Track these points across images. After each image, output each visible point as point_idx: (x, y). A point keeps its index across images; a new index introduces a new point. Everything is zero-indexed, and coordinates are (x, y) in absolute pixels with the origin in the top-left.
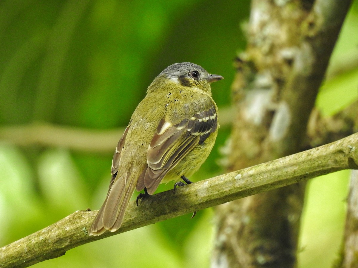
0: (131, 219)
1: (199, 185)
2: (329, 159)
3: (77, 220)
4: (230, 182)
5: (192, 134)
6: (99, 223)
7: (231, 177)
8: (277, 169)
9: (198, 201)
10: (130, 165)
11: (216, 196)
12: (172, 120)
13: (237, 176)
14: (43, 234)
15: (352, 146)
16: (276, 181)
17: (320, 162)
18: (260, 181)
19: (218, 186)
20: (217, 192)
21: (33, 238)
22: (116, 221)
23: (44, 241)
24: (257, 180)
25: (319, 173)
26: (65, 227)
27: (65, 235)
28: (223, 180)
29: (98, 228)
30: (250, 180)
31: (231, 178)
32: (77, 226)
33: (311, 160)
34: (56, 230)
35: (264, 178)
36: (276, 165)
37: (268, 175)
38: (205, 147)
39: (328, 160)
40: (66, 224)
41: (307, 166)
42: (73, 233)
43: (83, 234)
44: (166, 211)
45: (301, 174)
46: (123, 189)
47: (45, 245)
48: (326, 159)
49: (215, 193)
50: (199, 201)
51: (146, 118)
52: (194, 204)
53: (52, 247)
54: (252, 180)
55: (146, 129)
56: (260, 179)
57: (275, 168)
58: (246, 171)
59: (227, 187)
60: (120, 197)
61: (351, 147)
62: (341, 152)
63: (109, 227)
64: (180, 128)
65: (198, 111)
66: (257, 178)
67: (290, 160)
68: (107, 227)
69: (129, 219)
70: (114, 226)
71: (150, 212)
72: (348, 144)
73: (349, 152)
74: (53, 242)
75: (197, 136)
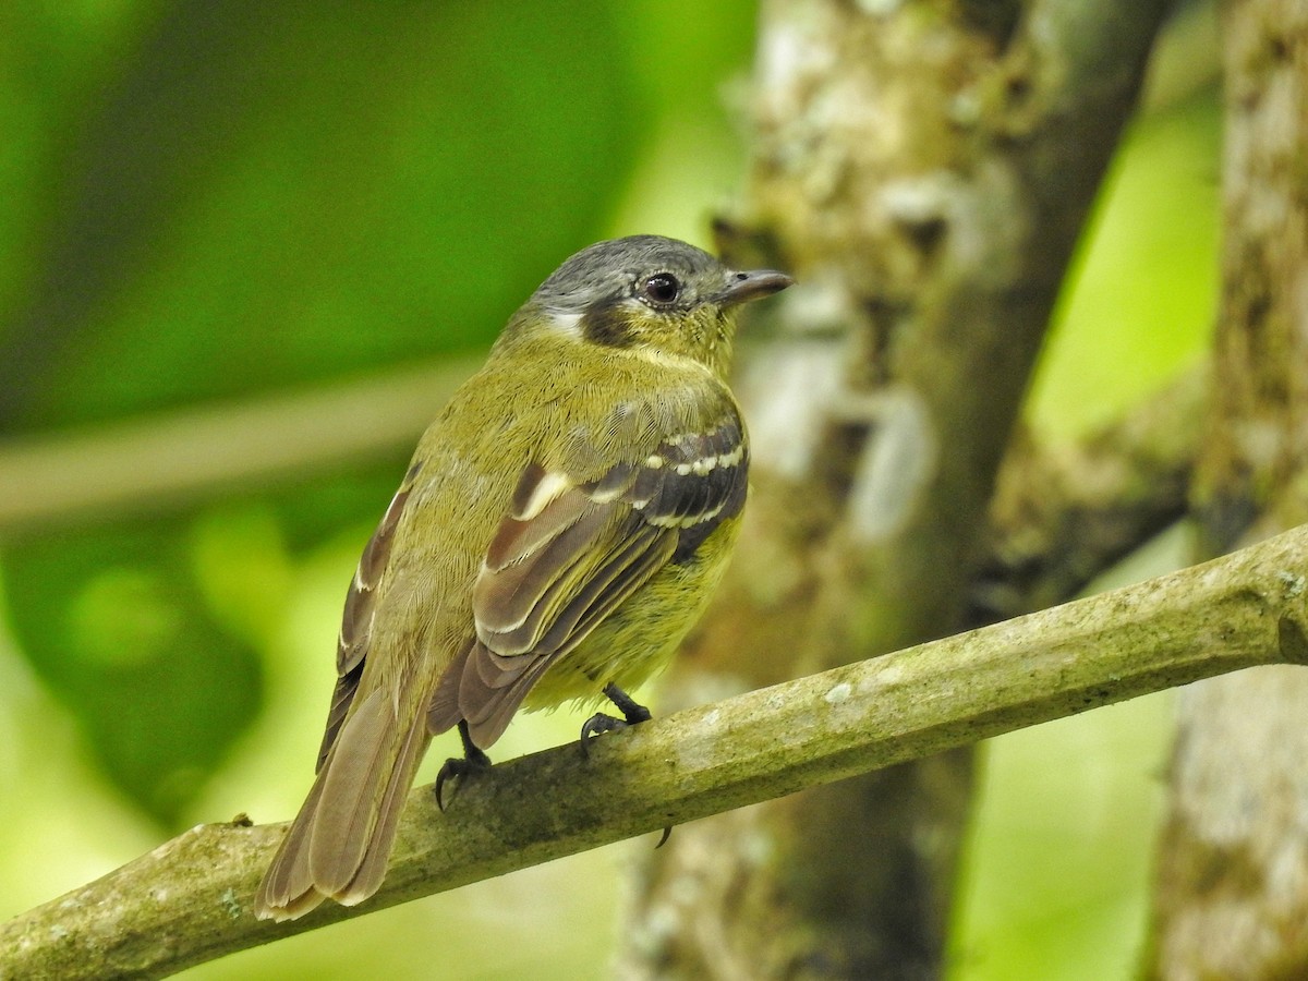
0: (415, 856)
1: (685, 727)
2: (1201, 623)
3: (199, 863)
4: (806, 711)
5: (649, 521)
6: (295, 871)
7: (810, 693)
8: (993, 664)
9: (679, 787)
10: (412, 642)
11: (753, 768)
12: (568, 465)
13: (833, 691)
14: (63, 916)
15: (1293, 576)
16: (988, 709)
17: (1165, 636)
18: (925, 708)
19: (758, 728)
20: (754, 755)
21: (23, 933)
22: (363, 862)
23: (68, 942)
24: (913, 705)
25: (1163, 680)
26: (151, 890)
27: (152, 920)
28: (777, 706)
29: (290, 890)
30: (887, 706)
31: (809, 698)
32: (201, 883)
33: (1130, 628)
34: (114, 900)
35: (942, 700)
36: (990, 646)
37: (960, 685)
38: (697, 570)
39: (1198, 628)
40: (157, 875)
41: (1114, 652)
42: (182, 913)
43: (224, 915)
44: (553, 825)
45: (1088, 684)
46: (385, 739)
47: (73, 961)
48: (1189, 624)
49: (749, 757)
50: (683, 789)
51: (474, 458)
52: (661, 799)
53: (102, 966)
54: (896, 706)
55: (473, 500)
56: (928, 703)
57: (988, 660)
58: (871, 669)
59: (795, 735)
60: (374, 769)
61: (1289, 578)
62: (1248, 595)
63: (336, 887)
64: (603, 497)
65: (672, 434)
66: (917, 697)
67: (1044, 629)
68: (329, 885)
69: (408, 857)
70: (356, 884)
71: (491, 829)
72: (1278, 568)
73: (1284, 598)
74: (106, 947)
75: (668, 530)
